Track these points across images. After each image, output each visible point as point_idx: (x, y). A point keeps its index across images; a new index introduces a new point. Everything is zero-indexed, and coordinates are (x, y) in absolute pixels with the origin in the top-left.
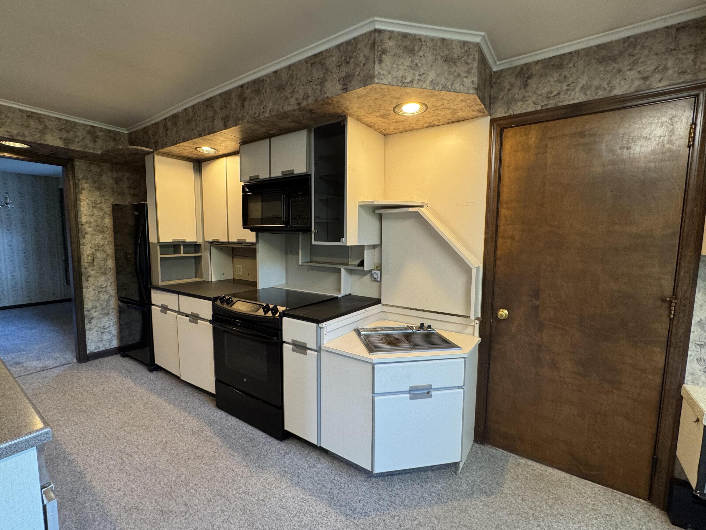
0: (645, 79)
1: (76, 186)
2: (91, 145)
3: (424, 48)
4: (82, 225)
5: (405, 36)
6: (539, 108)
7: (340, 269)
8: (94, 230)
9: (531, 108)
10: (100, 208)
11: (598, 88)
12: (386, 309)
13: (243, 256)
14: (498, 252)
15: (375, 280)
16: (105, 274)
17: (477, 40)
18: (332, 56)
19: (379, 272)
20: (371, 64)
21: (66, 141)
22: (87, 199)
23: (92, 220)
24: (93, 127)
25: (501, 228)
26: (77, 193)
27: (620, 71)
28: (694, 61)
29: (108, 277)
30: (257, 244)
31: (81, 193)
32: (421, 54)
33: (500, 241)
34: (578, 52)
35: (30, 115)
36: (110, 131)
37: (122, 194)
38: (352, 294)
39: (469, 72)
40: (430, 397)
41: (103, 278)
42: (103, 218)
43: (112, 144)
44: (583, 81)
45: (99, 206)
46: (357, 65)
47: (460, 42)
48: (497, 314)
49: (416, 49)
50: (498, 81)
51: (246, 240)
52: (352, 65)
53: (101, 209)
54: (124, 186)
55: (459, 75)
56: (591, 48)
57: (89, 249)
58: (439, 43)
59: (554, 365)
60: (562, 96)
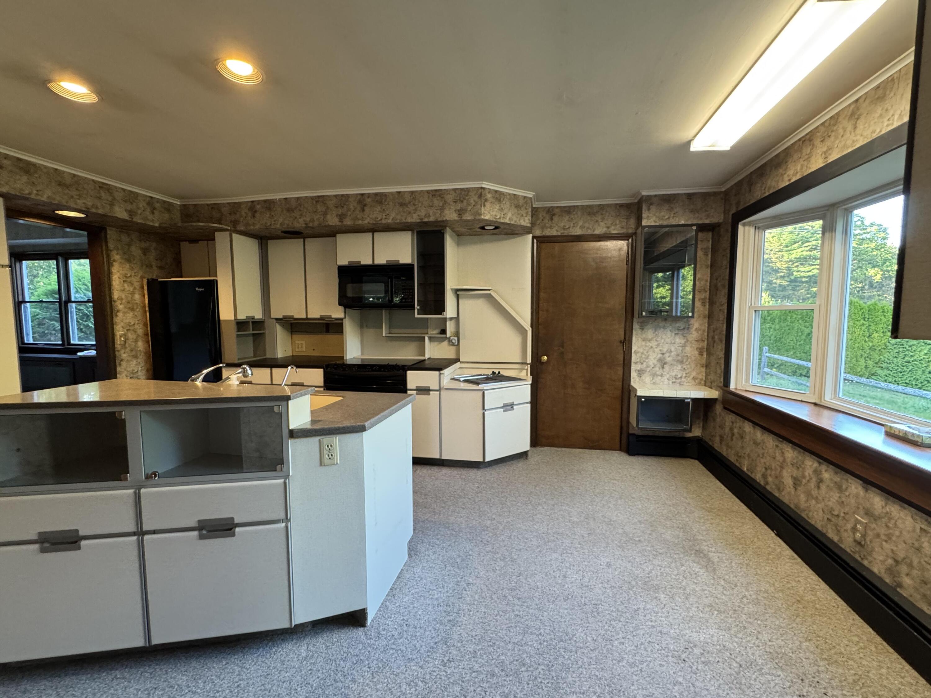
0: (608, 228)
1: (108, 256)
2: (150, 217)
3: (505, 199)
4: (114, 301)
5: (496, 191)
6: (559, 234)
7: (424, 338)
8: (125, 307)
9: (555, 233)
10: (130, 282)
11: (588, 228)
12: (463, 365)
13: (306, 332)
14: (540, 320)
15: (453, 345)
16: (136, 357)
17: (531, 196)
18: (449, 194)
19: (456, 338)
20: (479, 206)
21: (131, 213)
22: (118, 272)
23: (123, 297)
24: (151, 197)
25: (541, 305)
26: (110, 265)
27: (597, 221)
28: (626, 223)
29: (139, 361)
30: (344, 320)
31: (113, 265)
32: (504, 202)
33: (541, 313)
34: (578, 206)
35: (102, 186)
36: (165, 202)
37: (150, 266)
38: (432, 357)
39: (527, 213)
40: (514, 409)
41: (135, 362)
42: (133, 293)
43: (167, 216)
44: (581, 223)
45: (129, 280)
46: (469, 204)
47: (523, 196)
48: (541, 360)
49: (502, 199)
50: (536, 213)
51: (331, 316)
52: (465, 204)
53: (131, 284)
54: (152, 257)
55: (522, 215)
56: (584, 206)
57: (121, 329)
58: (513, 197)
59: (573, 386)
60: (571, 229)
